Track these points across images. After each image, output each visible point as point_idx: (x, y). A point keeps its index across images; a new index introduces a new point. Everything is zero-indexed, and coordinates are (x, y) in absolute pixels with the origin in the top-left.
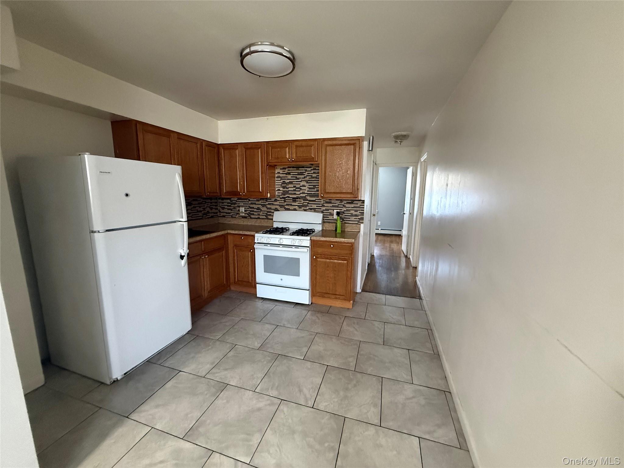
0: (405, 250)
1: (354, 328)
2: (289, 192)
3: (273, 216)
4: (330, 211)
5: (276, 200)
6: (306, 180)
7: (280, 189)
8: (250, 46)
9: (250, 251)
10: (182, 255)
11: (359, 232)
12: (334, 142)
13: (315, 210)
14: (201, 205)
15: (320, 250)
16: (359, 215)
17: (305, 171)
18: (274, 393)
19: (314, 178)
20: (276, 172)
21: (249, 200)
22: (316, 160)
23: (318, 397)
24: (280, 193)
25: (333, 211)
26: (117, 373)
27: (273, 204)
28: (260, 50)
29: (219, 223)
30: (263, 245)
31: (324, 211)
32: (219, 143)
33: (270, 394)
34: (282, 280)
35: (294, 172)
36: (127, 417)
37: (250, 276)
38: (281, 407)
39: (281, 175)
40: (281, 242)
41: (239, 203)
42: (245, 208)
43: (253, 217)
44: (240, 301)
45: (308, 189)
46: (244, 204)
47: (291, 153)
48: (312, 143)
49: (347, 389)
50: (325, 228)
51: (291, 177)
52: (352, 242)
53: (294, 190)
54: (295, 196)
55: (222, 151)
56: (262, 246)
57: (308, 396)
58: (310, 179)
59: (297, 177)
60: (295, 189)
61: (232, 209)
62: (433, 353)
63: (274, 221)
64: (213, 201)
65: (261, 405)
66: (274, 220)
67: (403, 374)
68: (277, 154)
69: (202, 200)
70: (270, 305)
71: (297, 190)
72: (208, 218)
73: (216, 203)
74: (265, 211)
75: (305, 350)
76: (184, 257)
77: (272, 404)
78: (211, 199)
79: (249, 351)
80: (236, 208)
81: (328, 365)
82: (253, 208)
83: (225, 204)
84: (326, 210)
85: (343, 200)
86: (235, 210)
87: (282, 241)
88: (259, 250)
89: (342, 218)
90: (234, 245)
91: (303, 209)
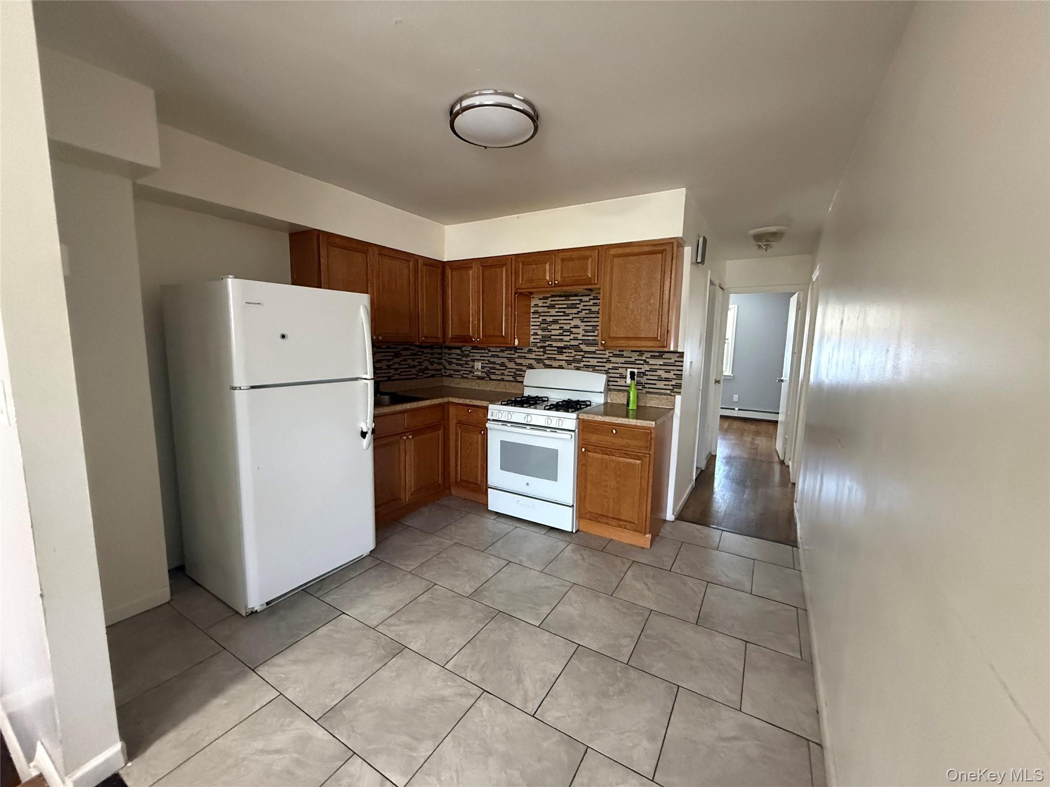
0: (781, 450)
1: (646, 584)
2: (552, 337)
3: (524, 377)
4: (620, 371)
5: (530, 351)
6: (581, 317)
7: (537, 333)
8: (460, 100)
9: (481, 433)
10: (364, 431)
11: (673, 409)
12: (628, 250)
13: (594, 368)
14: (414, 357)
15: (593, 438)
16: (672, 379)
17: (578, 302)
18: (474, 676)
19: (593, 312)
20: (532, 305)
21: (489, 351)
22: (595, 281)
23: (548, 699)
24: (536, 339)
25: (626, 370)
26: (255, 600)
27: (525, 358)
28: (478, 103)
29: (443, 386)
30: (501, 423)
31: (610, 371)
32: (445, 260)
33: (467, 676)
34: (528, 484)
35: (562, 303)
36: (253, 670)
37: (479, 473)
38: (480, 703)
39: (540, 310)
40: (529, 421)
41: (474, 354)
42: (482, 363)
43: (495, 378)
44: (461, 513)
45: (584, 331)
46: (481, 356)
47: (553, 273)
48: (588, 253)
49: (604, 695)
50: (612, 400)
51: (557, 312)
52: (651, 426)
53: (560, 333)
54: (561, 344)
55: (449, 272)
56: (499, 426)
57: (531, 694)
58: (588, 316)
59: (567, 312)
60: (561, 331)
61: (464, 364)
62: (800, 657)
63: (526, 386)
64: (435, 351)
65: (447, 692)
66: (524, 384)
67: (725, 688)
68: (530, 274)
69: (417, 349)
70: (505, 526)
71: (565, 333)
72: (426, 377)
73: (439, 354)
74: (512, 369)
75: (545, 610)
76: (367, 435)
77: (468, 695)
78: (431, 347)
79: (454, 597)
80: (469, 363)
81: (579, 645)
82: (494, 363)
83: (453, 356)
84: (614, 368)
85: (645, 351)
86: (468, 366)
87: (529, 419)
88: (495, 432)
89: (642, 383)
90: (458, 422)
91: (574, 367)
